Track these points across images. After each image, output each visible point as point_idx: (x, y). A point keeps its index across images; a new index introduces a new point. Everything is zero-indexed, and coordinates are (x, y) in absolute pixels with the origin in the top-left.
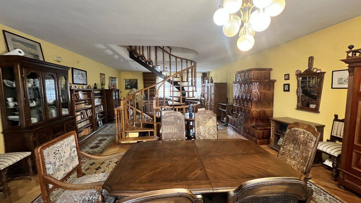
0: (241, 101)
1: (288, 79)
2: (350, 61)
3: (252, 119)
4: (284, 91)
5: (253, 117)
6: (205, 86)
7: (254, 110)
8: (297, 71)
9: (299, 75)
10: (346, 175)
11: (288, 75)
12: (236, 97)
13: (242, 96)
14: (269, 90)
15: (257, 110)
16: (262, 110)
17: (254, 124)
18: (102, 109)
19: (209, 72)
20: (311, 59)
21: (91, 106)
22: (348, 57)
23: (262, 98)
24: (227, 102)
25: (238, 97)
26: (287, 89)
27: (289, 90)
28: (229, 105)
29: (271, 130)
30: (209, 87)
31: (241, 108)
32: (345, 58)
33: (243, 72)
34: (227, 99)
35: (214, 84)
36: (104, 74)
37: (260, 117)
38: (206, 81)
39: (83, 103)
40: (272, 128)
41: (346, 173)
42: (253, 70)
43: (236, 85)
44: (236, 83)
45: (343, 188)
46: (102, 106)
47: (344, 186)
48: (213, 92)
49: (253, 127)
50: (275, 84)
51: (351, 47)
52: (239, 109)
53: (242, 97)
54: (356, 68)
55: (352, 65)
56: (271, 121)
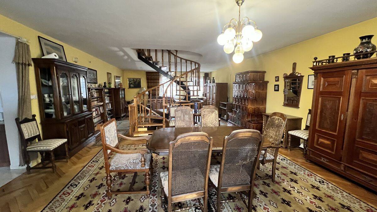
0: (240, 99)
1: (278, 81)
2: (315, 69)
3: (249, 115)
4: (275, 90)
5: (249, 113)
6: (207, 86)
7: (250, 107)
8: (285, 74)
9: (286, 77)
10: (311, 152)
11: (277, 78)
12: (236, 96)
13: (240, 95)
14: (263, 90)
15: (253, 107)
16: (257, 107)
17: (249, 119)
18: (110, 107)
19: (211, 73)
20: (295, 64)
21: (102, 103)
22: (314, 65)
23: (257, 97)
24: (228, 101)
25: (237, 96)
26: (277, 88)
27: (278, 90)
28: (229, 104)
29: (263, 123)
30: (211, 87)
31: (239, 105)
32: (312, 66)
33: (241, 74)
34: (228, 98)
35: (216, 84)
36: (111, 74)
37: (255, 113)
38: (209, 81)
39: (96, 101)
40: (264, 121)
41: (311, 150)
42: (250, 73)
43: (236, 85)
44: (236, 83)
45: (309, 161)
46: (110, 104)
47: (310, 160)
48: (214, 91)
49: (249, 121)
50: (268, 84)
51: (316, 59)
52: (238, 107)
53: (240, 97)
54: (318, 74)
55: (316, 72)
56: (263, 116)
